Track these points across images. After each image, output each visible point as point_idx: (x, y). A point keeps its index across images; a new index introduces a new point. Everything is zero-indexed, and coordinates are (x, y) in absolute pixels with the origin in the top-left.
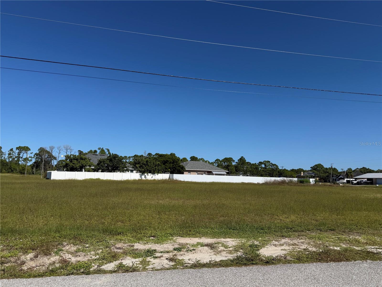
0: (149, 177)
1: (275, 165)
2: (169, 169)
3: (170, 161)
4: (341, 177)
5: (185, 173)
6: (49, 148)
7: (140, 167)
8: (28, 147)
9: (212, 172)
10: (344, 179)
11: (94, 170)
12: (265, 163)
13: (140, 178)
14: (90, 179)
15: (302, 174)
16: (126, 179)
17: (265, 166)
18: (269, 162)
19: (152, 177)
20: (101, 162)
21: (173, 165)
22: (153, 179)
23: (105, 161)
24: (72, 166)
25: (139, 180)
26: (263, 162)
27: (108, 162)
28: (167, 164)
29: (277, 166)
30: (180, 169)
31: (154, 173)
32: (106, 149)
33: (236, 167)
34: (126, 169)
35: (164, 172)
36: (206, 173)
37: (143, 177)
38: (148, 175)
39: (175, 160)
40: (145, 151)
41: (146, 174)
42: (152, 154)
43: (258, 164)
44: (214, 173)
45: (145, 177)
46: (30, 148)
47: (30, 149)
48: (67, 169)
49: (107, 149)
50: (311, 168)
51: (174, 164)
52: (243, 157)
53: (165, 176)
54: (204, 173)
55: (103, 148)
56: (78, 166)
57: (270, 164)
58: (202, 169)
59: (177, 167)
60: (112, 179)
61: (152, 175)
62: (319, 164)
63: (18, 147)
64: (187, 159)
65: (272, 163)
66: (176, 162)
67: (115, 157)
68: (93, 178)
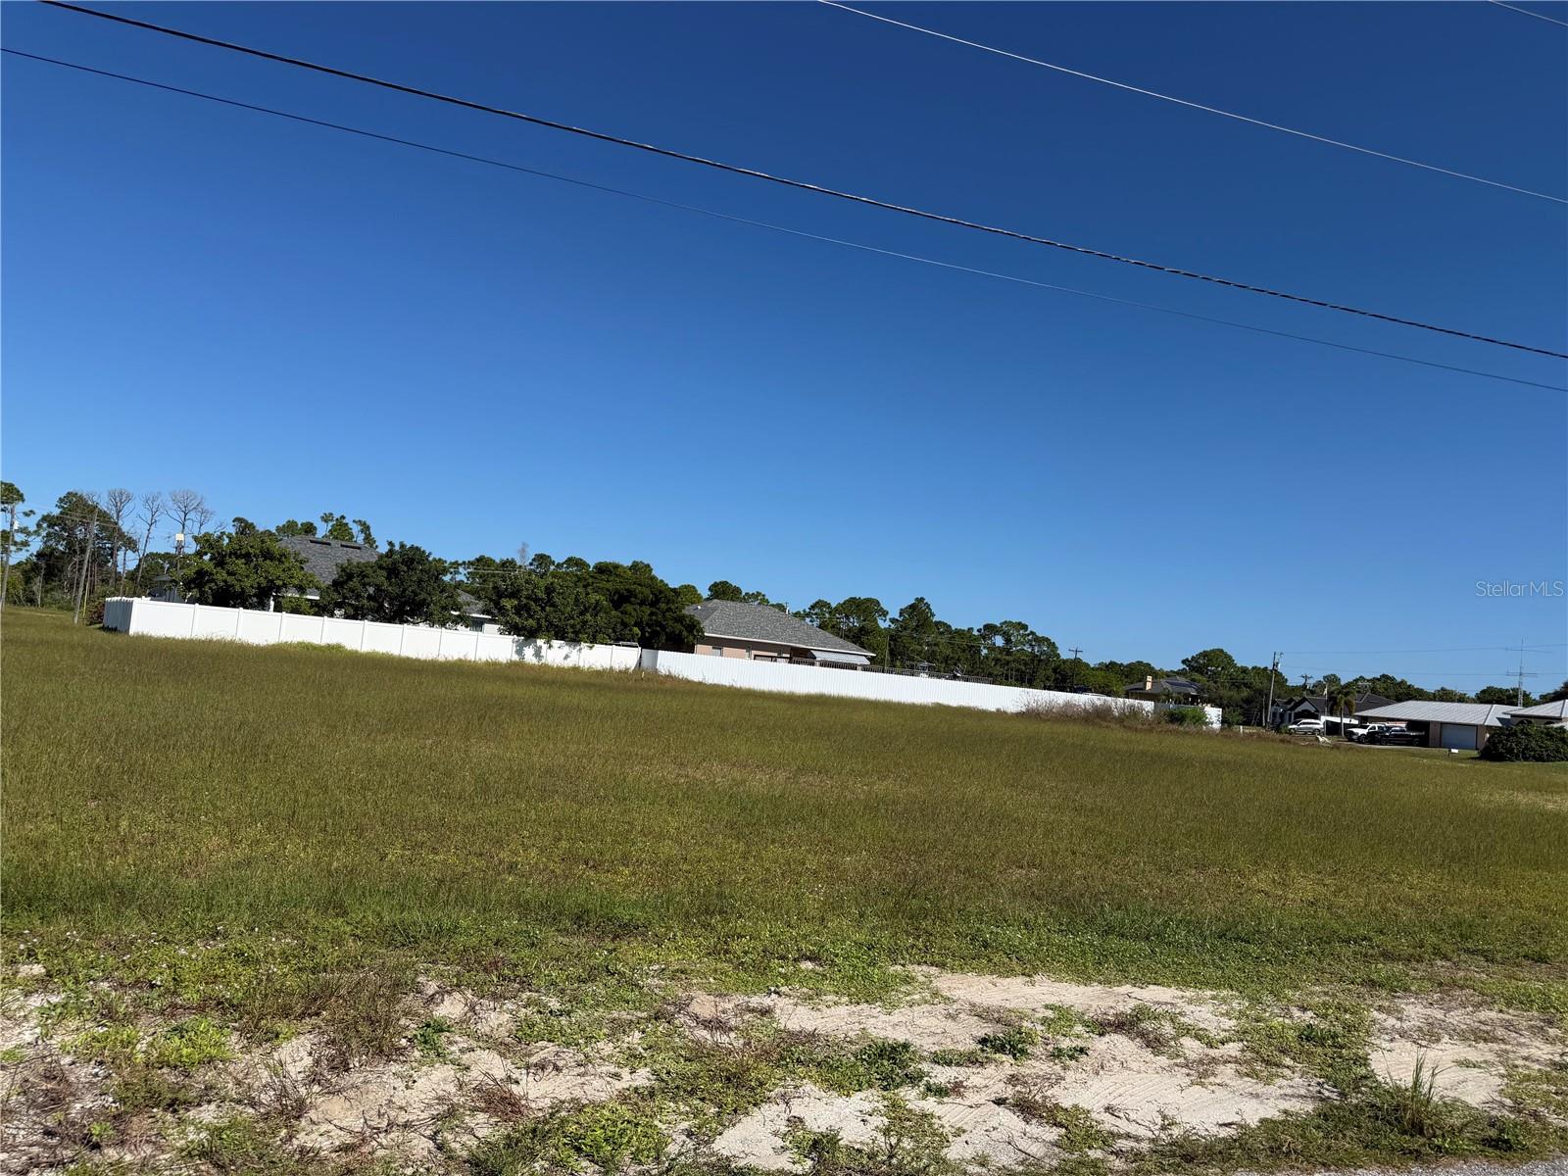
0: (557, 654)
1: (1047, 640)
2: (636, 630)
4: (1306, 706)
5: (699, 647)
6: (106, 499)
7: (518, 610)
8: (12, 485)
9: (814, 653)
10: (1317, 718)
11: (321, 609)
12: (1008, 630)
13: (516, 658)
14: (299, 643)
15: (1149, 686)
16: (456, 658)
17: (1008, 641)
18: (1025, 627)
19: (566, 657)
20: (350, 577)
21: (652, 614)
22: (569, 663)
23: (369, 571)
24: (225, 581)
25: (511, 665)
26: (998, 625)
27: (381, 577)
28: (629, 608)
29: (1052, 645)
30: (681, 632)
31: (574, 640)
32: (355, 521)
33: (893, 637)
34: (457, 613)
35: (618, 639)
36: (784, 655)
37: (529, 653)
38: (550, 647)
39: (661, 592)
40: (524, 544)
41: (540, 642)
42: (553, 559)
43: (979, 631)
44: (820, 656)
45: (538, 654)
46: (22, 491)
47: (22, 495)
48: (202, 593)
49: (360, 521)
50: (1184, 662)
51: (658, 609)
52: (922, 599)
53: (623, 657)
54: (776, 655)
55: (343, 517)
56: (249, 583)
57: (1028, 635)
58: (771, 639)
59: (670, 623)
60: (395, 652)
61: (566, 649)
62: (1218, 650)
64: (696, 591)
65: (1034, 631)
66: (668, 599)
67: (412, 560)
68: (316, 642)
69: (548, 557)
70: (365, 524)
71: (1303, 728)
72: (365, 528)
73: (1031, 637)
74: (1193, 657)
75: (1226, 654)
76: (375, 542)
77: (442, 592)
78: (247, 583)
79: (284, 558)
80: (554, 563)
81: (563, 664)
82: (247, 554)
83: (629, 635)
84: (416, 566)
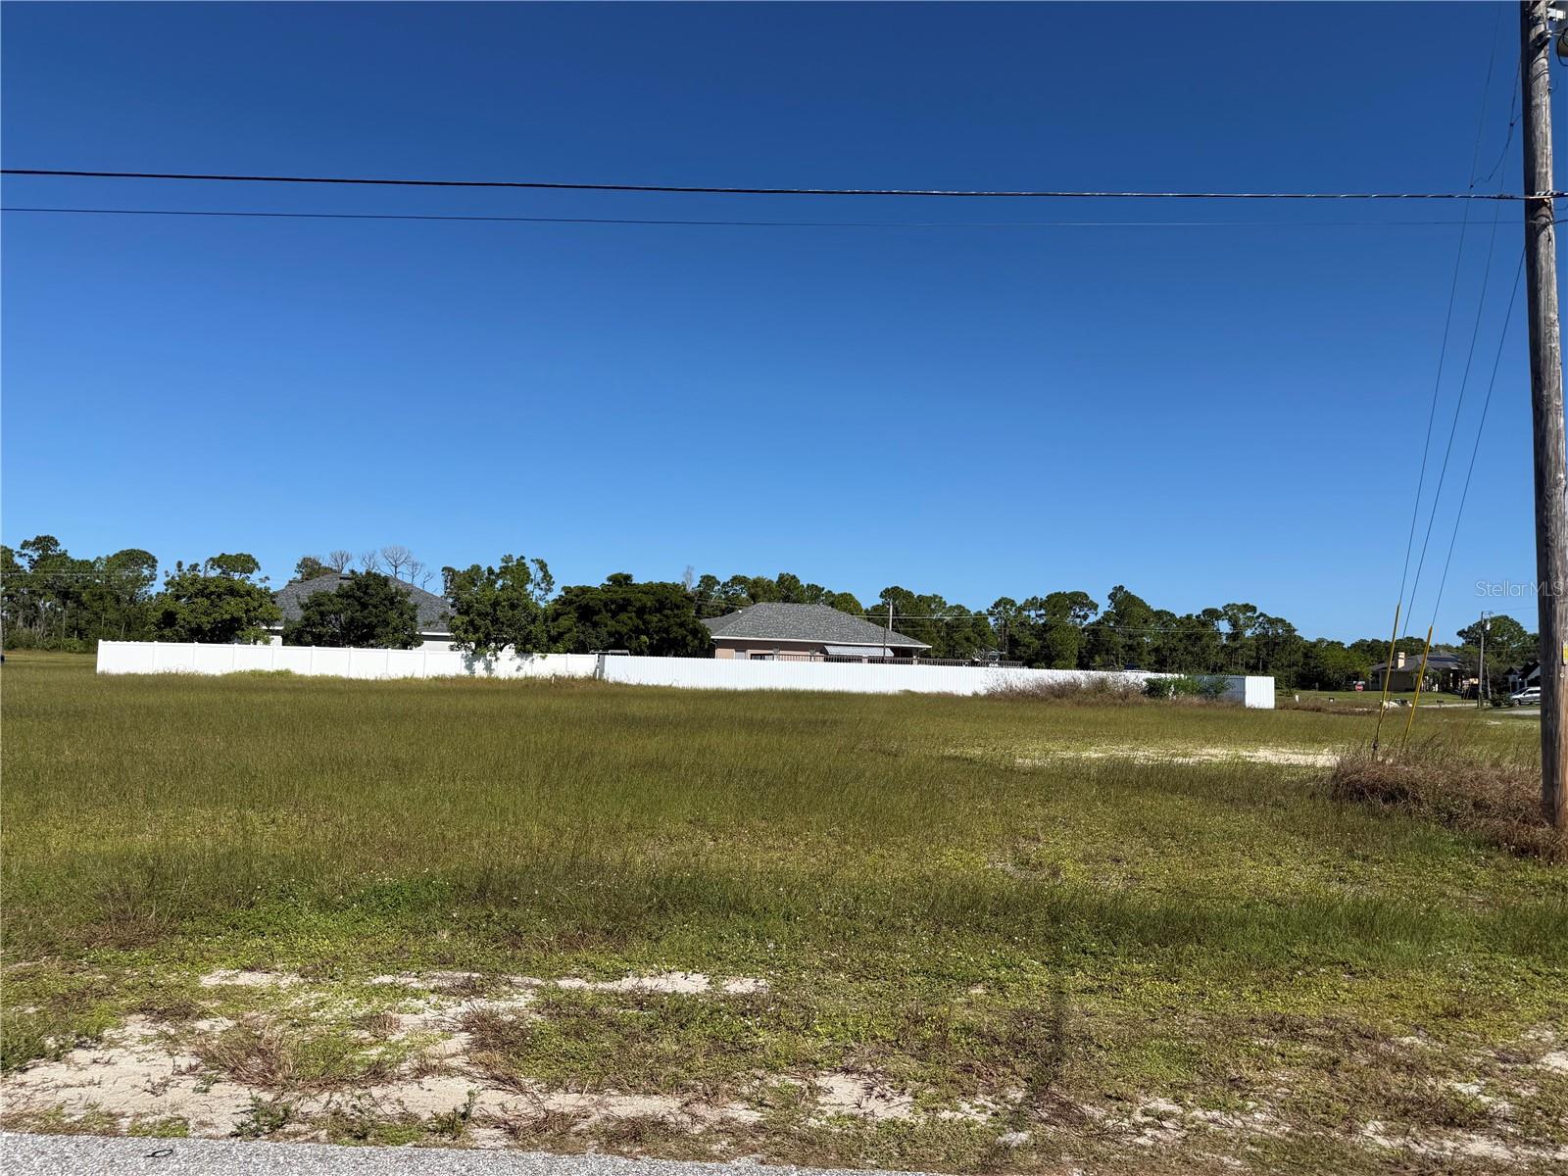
0: (507, 664)
1: (1282, 621)
2: (644, 638)
3: (638, 604)
5: (718, 651)
8: (250, 556)
9: (828, 648)
12: (1234, 613)
13: (465, 673)
14: (251, 672)
15: (1401, 663)
16: (401, 676)
17: (1234, 624)
18: (1254, 609)
19: (519, 669)
21: (660, 621)
22: (521, 675)
23: (325, 600)
25: (458, 679)
26: (1220, 609)
28: (623, 616)
29: (1289, 629)
30: (684, 638)
33: (1094, 630)
36: (816, 654)
37: (479, 668)
38: (497, 659)
39: (667, 598)
41: (487, 655)
42: (718, 579)
43: (1196, 617)
45: (488, 667)
46: (256, 560)
47: (257, 564)
48: (174, 632)
49: (538, 560)
50: (1460, 634)
51: (664, 616)
52: (1121, 588)
53: (579, 665)
57: (1258, 617)
58: (800, 638)
59: (675, 628)
60: (344, 674)
61: (518, 661)
62: (1503, 617)
63: (217, 556)
65: (1265, 613)
66: (675, 605)
67: (367, 586)
68: (267, 670)
69: (714, 577)
70: (543, 562)
71: (1529, 698)
72: (543, 566)
73: (1262, 618)
74: (1470, 627)
75: (1512, 621)
76: (551, 578)
77: (402, 614)
78: (204, 619)
79: (249, 594)
80: (719, 583)
81: (515, 675)
82: (212, 593)
83: (634, 644)
84: (370, 591)
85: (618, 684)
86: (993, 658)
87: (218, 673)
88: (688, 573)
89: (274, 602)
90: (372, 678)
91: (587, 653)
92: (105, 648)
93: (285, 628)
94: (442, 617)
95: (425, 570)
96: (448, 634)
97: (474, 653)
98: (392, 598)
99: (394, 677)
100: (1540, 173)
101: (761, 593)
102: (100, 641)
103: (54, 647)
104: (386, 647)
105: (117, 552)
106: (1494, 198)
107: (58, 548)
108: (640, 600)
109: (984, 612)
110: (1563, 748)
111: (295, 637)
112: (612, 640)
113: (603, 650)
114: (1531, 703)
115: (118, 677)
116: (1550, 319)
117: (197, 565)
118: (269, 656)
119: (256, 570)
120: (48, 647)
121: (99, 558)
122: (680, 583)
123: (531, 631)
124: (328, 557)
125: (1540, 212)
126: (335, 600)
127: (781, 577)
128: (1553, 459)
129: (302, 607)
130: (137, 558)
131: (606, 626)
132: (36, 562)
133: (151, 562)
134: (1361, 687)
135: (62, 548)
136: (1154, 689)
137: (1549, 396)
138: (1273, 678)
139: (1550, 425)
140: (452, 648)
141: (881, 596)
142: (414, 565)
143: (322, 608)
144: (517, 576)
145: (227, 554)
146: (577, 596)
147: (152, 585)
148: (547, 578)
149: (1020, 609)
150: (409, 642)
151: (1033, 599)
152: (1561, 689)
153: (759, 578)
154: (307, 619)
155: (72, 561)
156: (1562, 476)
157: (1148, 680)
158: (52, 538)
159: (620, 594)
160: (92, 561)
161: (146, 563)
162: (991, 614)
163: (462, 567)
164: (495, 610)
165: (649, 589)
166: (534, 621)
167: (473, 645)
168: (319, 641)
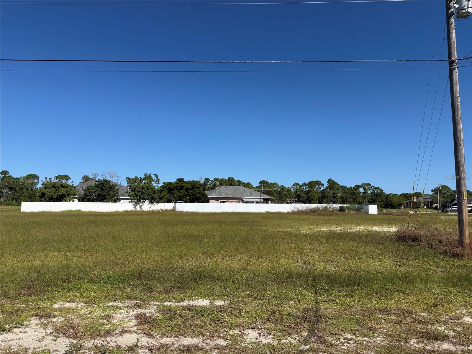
0: (146, 206)
1: (379, 188)
2: (188, 197)
3: (186, 187)
4: (456, 202)
7: (134, 195)
8: (68, 175)
9: (244, 199)
12: (364, 186)
13: (134, 209)
14: (68, 210)
15: (415, 200)
17: (365, 189)
18: (370, 185)
19: (150, 208)
21: (193, 192)
23: (90, 188)
25: (131, 212)
26: (360, 185)
28: (182, 191)
29: (381, 190)
31: (152, 202)
32: (153, 175)
33: (323, 192)
37: (138, 208)
38: (143, 205)
39: (195, 185)
40: (201, 176)
41: (140, 204)
43: (353, 187)
45: (141, 207)
46: (70, 176)
47: (70, 178)
48: (45, 199)
50: (432, 191)
51: (194, 190)
52: (331, 179)
53: (168, 206)
55: (150, 174)
57: (372, 187)
58: (235, 196)
60: (97, 211)
61: (150, 205)
62: (444, 185)
65: (373, 186)
66: (197, 187)
67: (103, 184)
68: (73, 210)
69: (209, 179)
70: (156, 175)
71: (453, 209)
73: (373, 187)
74: (435, 189)
75: (447, 186)
77: (114, 192)
78: (54, 195)
79: (67, 186)
80: (210, 180)
81: (149, 210)
82: (56, 187)
83: (185, 199)
84: (104, 185)
85: (180, 212)
86: (293, 201)
87: (58, 211)
88: (201, 178)
89: (75, 189)
90: (105, 211)
91: (171, 202)
92: (23, 204)
93: (79, 197)
94: (126, 192)
95: (121, 178)
96: (128, 198)
97: (136, 203)
98: (111, 187)
99: (112, 211)
100: (453, 53)
101: (223, 183)
102: (22, 202)
103: (8, 204)
104: (109, 202)
105: (27, 175)
106: (439, 60)
107: (9, 174)
108: (187, 186)
109: (290, 187)
110: (465, 224)
111: (82, 200)
112: (178, 198)
113: (176, 201)
114: (454, 211)
115: (28, 213)
116: (457, 96)
117: (51, 178)
118: (74, 206)
119: (70, 180)
120: (6, 204)
121: (21, 177)
122: (199, 181)
123: (153, 196)
124: (91, 175)
125: (453, 65)
126: (94, 188)
127: (229, 178)
128: (459, 138)
129: (84, 190)
130: (33, 177)
131: (176, 194)
132: (2, 179)
133: (38, 178)
134: (403, 207)
135: (10, 174)
136: (341, 209)
137: (457, 119)
138: (377, 205)
139: (458, 128)
140: (129, 202)
141: (259, 183)
142: (118, 177)
143: (90, 191)
144: (149, 179)
145: (60, 175)
146: (167, 185)
147: (38, 185)
148: (158, 180)
149: (301, 186)
150: (117, 200)
151: (305, 183)
152: (464, 206)
153: (222, 179)
154: (85, 194)
155: (13, 178)
156: (462, 143)
157: (340, 207)
158: (7, 171)
159: (180, 184)
160: (19, 178)
161: (35, 178)
162: (292, 188)
163: (132, 177)
164: (143, 190)
165: (189, 183)
166: (154, 193)
167: (136, 201)
168: (89, 201)
